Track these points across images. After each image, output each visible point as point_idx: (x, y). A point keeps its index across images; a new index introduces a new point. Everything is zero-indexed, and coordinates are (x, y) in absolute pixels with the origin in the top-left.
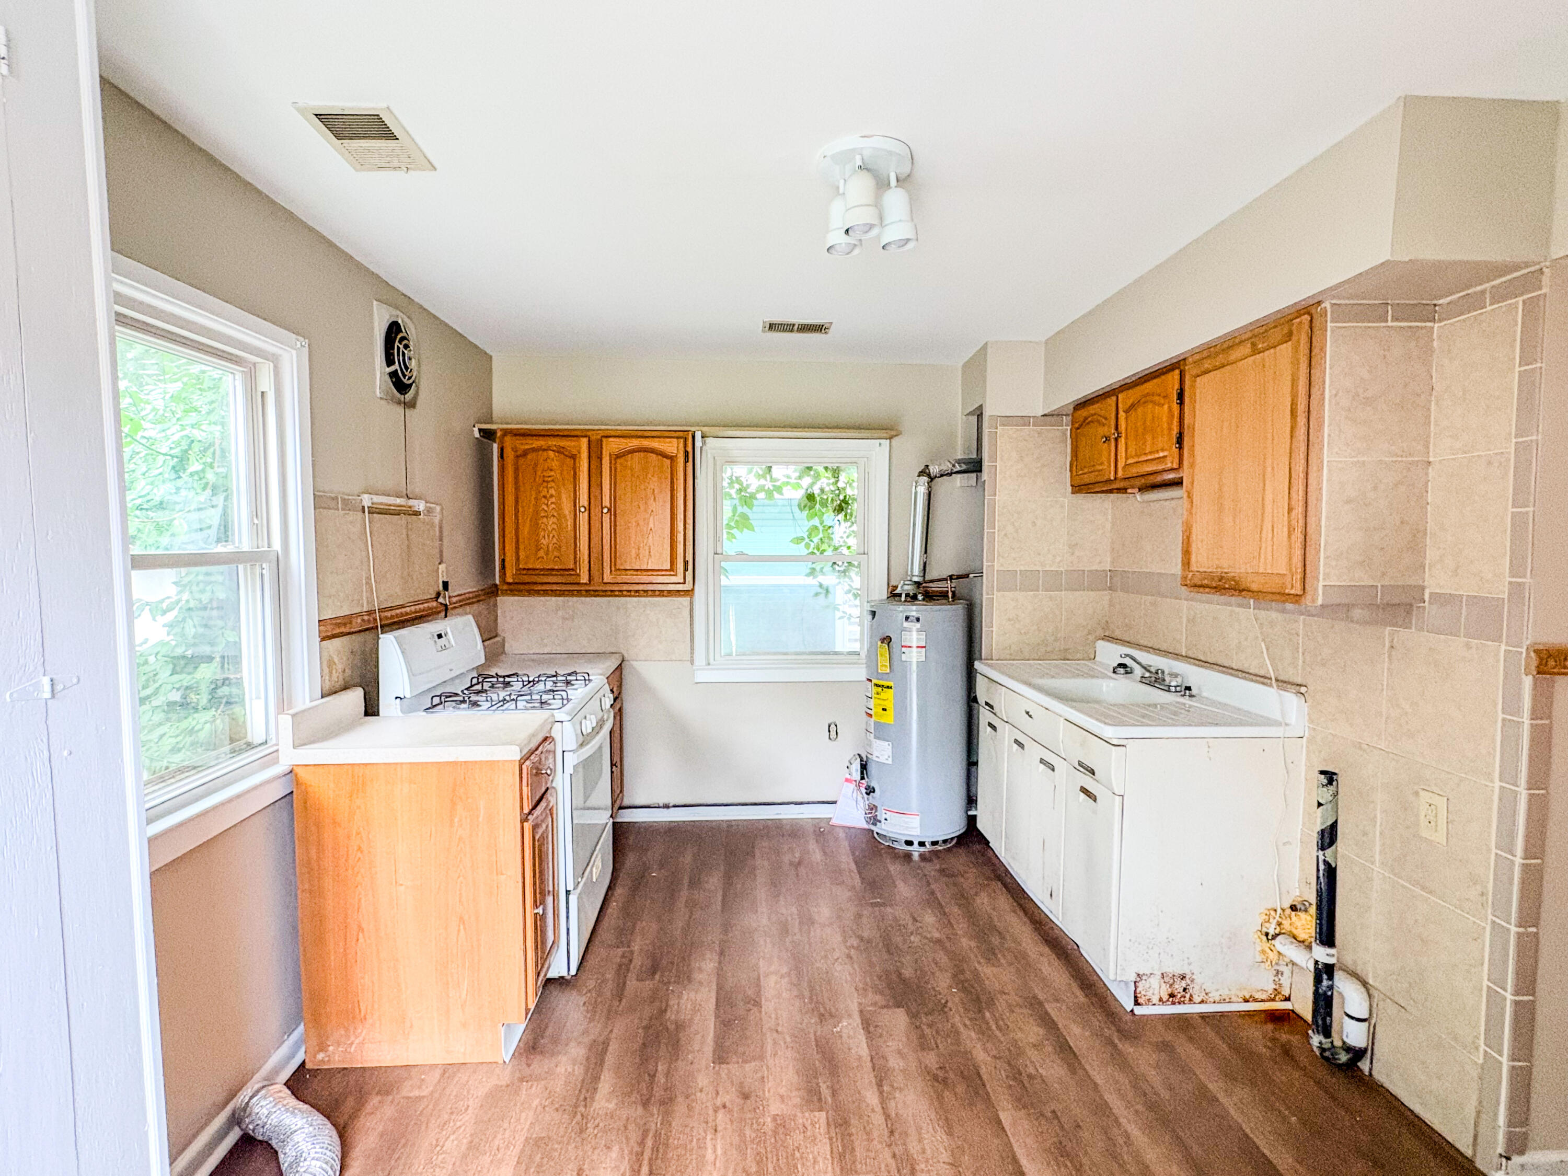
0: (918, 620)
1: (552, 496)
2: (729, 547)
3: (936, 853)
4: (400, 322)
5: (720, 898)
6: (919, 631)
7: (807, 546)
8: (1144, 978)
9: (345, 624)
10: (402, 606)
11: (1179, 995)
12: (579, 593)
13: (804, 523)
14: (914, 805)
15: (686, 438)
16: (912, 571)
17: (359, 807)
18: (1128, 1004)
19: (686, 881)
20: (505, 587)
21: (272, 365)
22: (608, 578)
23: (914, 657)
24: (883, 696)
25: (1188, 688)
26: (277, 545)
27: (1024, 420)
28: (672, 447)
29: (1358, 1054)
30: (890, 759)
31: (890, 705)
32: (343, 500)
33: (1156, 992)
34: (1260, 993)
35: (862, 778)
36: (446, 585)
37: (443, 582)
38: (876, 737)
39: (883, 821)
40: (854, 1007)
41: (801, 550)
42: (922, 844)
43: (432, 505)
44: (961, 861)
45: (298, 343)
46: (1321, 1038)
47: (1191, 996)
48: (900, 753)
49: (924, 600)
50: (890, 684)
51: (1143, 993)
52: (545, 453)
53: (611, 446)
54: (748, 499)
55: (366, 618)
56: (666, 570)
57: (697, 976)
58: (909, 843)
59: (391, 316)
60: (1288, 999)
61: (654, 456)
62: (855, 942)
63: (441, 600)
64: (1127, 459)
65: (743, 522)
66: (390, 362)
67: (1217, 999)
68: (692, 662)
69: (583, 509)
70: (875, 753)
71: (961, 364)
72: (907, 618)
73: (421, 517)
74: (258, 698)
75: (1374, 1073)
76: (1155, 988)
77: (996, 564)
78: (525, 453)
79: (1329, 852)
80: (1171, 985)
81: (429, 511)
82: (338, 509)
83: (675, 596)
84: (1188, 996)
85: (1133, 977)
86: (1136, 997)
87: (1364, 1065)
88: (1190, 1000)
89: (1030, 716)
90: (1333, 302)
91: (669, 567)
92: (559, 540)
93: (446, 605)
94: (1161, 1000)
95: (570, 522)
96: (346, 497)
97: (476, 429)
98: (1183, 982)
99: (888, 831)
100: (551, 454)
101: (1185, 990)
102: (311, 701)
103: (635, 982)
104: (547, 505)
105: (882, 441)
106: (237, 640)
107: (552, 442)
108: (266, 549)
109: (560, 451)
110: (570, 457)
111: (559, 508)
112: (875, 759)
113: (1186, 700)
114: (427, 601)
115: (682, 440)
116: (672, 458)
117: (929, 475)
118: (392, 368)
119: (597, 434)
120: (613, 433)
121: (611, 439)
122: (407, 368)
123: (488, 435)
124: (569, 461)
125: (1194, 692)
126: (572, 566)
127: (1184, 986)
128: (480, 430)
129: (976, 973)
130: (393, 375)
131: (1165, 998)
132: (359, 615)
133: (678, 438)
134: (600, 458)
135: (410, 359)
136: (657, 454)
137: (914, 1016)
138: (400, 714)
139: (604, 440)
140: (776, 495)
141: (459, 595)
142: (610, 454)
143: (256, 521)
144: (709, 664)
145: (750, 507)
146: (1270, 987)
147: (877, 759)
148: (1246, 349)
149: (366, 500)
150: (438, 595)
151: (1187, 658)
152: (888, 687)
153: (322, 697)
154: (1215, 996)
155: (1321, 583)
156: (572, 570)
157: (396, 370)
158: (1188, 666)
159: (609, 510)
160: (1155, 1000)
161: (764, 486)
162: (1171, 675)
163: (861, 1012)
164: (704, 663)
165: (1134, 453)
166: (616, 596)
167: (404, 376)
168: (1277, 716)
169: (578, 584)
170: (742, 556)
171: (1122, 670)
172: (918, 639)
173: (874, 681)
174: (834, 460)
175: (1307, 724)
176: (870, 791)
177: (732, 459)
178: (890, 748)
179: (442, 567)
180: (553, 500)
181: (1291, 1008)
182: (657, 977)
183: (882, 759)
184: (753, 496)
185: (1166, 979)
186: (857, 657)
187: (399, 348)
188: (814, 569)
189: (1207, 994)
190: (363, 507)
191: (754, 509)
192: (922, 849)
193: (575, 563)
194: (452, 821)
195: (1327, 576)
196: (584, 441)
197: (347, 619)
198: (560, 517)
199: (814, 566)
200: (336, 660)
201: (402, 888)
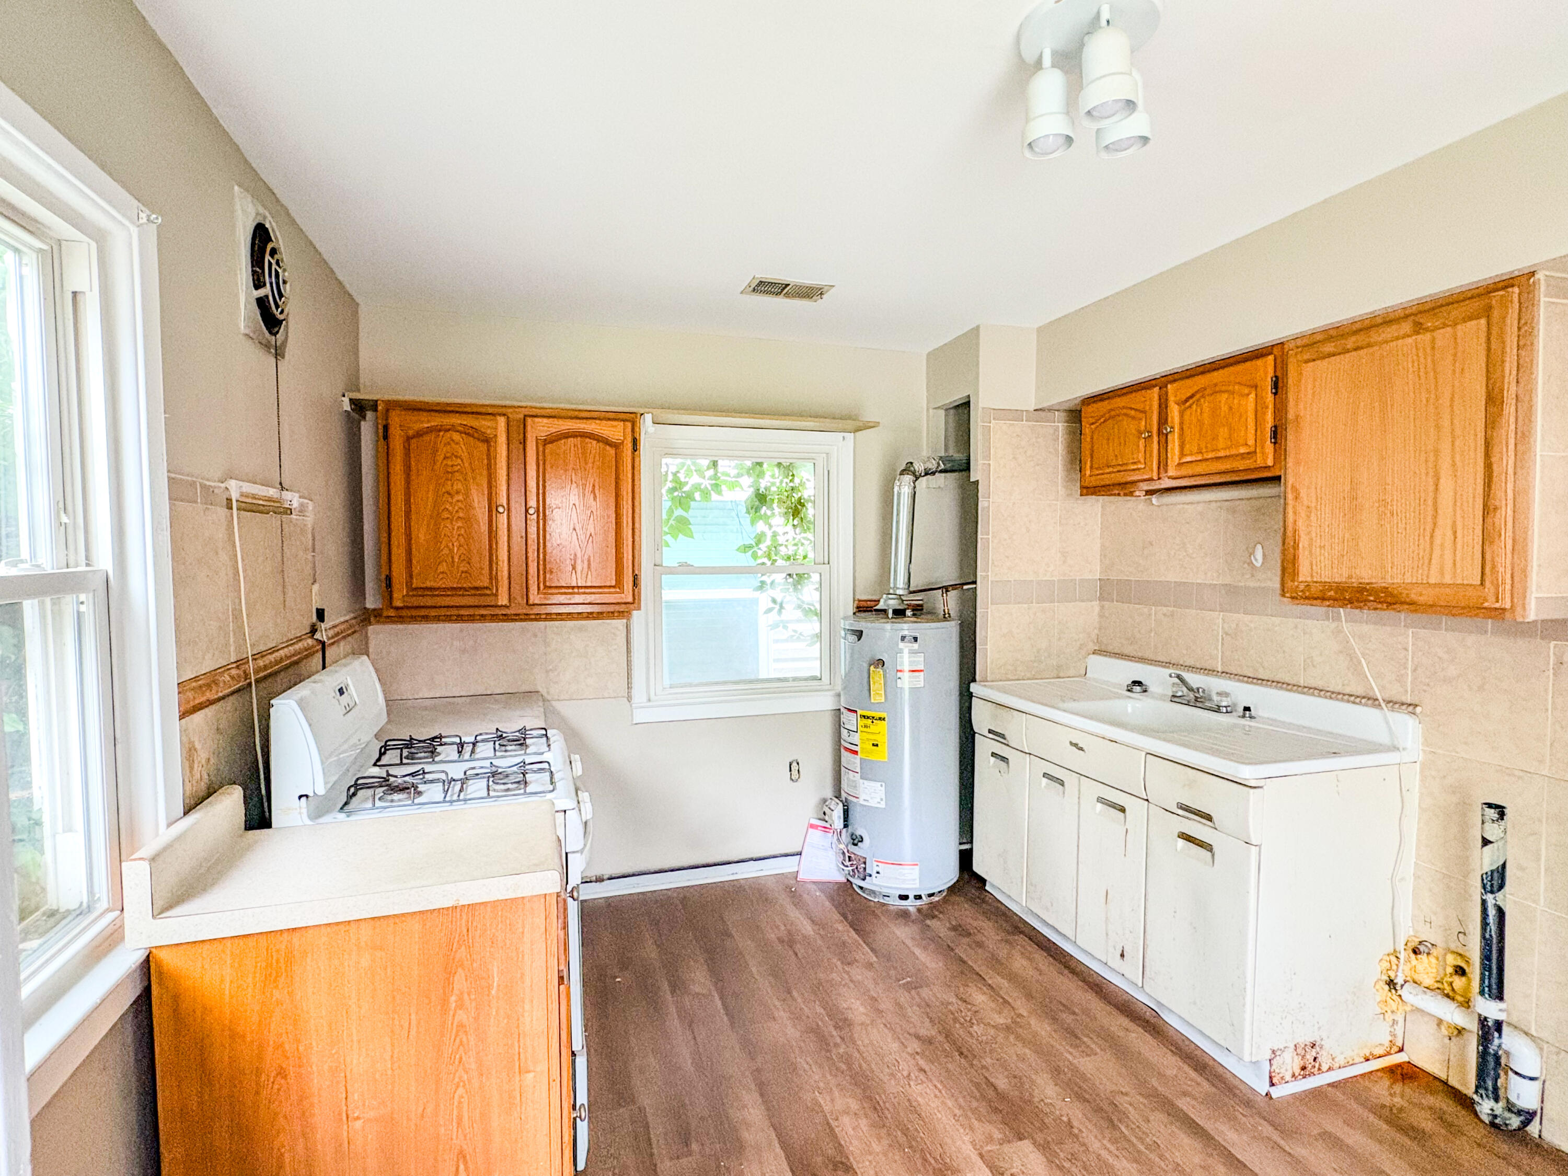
0: (916, 639)
1: (458, 492)
2: (670, 558)
3: (933, 906)
4: (267, 226)
5: (719, 1003)
6: (912, 652)
7: (754, 555)
8: (1278, 1053)
9: (208, 686)
10: (273, 650)
11: (1310, 1066)
12: (494, 618)
13: (749, 530)
14: (908, 854)
15: (631, 419)
16: (895, 583)
17: (279, 1003)
18: (1262, 1087)
19: (666, 986)
20: (392, 613)
21: (94, 245)
22: (534, 598)
23: (906, 682)
24: (873, 728)
25: (1247, 709)
26: (104, 561)
27: (1016, 415)
28: (614, 432)
29: (1529, 1116)
30: (883, 803)
31: (882, 740)
32: (203, 486)
33: (1289, 1067)
34: (1377, 1049)
35: (846, 826)
36: (321, 614)
37: (318, 610)
38: (862, 778)
39: (874, 874)
40: (968, 1150)
41: (745, 560)
42: (918, 897)
43: (306, 501)
44: (965, 912)
45: (143, 216)
46: (1492, 1103)
47: (1320, 1065)
48: (893, 792)
49: (914, 615)
50: (883, 715)
51: (1277, 1071)
52: (448, 434)
53: (539, 429)
54: (684, 500)
55: (234, 672)
56: (610, 587)
57: (747, 1136)
58: (904, 897)
59: (257, 214)
60: (1401, 1050)
61: (594, 442)
62: (915, 1046)
63: (318, 636)
64: (1182, 455)
65: (682, 525)
66: (258, 285)
67: (1342, 1064)
68: (629, 698)
69: (501, 509)
70: (862, 797)
71: (925, 353)
72: (903, 638)
73: (293, 516)
74: (68, 829)
75: (1544, 1135)
76: (1289, 1063)
77: (990, 574)
78: (419, 434)
79: (1499, 895)
80: (1303, 1057)
81: (302, 510)
82: (196, 502)
83: (608, 618)
84: (1317, 1065)
85: (1268, 1055)
86: (1271, 1078)
87: (1533, 1129)
88: (1319, 1069)
89: (1081, 749)
90: (1547, 273)
91: (613, 583)
92: (469, 551)
93: (323, 643)
94: (1293, 1075)
95: (484, 528)
96: (208, 483)
97: (346, 400)
98: (1314, 1050)
99: (880, 886)
100: (456, 436)
101: (1315, 1059)
102: (169, 825)
103: (668, 1164)
104: (451, 503)
105: (846, 434)
106: (21, 728)
107: (456, 420)
108: (83, 568)
109: (469, 432)
110: (483, 441)
111: (469, 507)
112: (862, 802)
113: (1246, 722)
114: (299, 639)
115: (629, 425)
116: (616, 446)
117: (914, 473)
118: (261, 292)
119: (517, 413)
120: (538, 412)
121: (536, 420)
122: (281, 296)
123: (360, 407)
124: (483, 447)
125: (1253, 712)
126: (486, 585)
127: (1314, 1054)
128: (352, 401)
129: (1075, 1070)
130: (262, 303)
131: (1297, 1071)
132: (225, 668)
133: (624, 420)
134: (524, 442)
135: (285, 282)
136: (598, 441)
137: (1044, 1148)
138: (309, 822)
139: (529, 420)
140: (714, 496)
141: (334, 627)
142: (537, 439)
143: (64, 519)
144: (649, 700)
145: (687, 509)
146: (1386, 1040)
147: (865, 803)
148: (1406, 327)
149: (235, 489)
150: (313, 630)
151: (1225, 674)
152: (880, 719)
153: (185, 813)
154: (1340, 1060)
155: (1534, 595)
156: (487, 588)
157: (267, 296)
158: (1238, 684)
159: (538, 511)
160: (1288, 1077)
161: (700, 484)
162: (1219, 694)
163: (981, 1156)
164: (645, 699)
165: (1195, 450)
166: (532, 620)
167: (277, 306)
168: (1385, 739)
169: (496, 606)
170: (686, 568)
171: (1138, 689)
172: (911, 663)
173: (860, 712)
174: (787, 455)
175: (1421, 747)
176: (856, 840)
177: (675, 451)
178: (883, 788)
179: (316, 588)
180: (460, 497)
181: (1407, 1060)
182: (695, 1146)
183: (873, 803)
184: (689, 496)
185: (1299, 1051)
186: (816, 683)
187: (270, 264)
188: (763, 583)
189: (1333, 1059)
190: (229, 500)
191: (691, 511)
192: (918, 903)
193: (491, 579)
194: (445, 1001)
195: (1539, 587)
196: (502, 421)
197: (211, 679)
198: (469, 520)
199: (764, 578)
200: (198, 746)
201: (358, 1124)
